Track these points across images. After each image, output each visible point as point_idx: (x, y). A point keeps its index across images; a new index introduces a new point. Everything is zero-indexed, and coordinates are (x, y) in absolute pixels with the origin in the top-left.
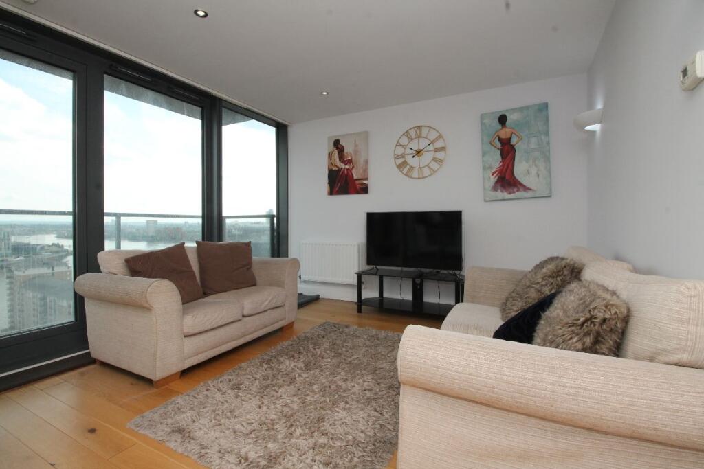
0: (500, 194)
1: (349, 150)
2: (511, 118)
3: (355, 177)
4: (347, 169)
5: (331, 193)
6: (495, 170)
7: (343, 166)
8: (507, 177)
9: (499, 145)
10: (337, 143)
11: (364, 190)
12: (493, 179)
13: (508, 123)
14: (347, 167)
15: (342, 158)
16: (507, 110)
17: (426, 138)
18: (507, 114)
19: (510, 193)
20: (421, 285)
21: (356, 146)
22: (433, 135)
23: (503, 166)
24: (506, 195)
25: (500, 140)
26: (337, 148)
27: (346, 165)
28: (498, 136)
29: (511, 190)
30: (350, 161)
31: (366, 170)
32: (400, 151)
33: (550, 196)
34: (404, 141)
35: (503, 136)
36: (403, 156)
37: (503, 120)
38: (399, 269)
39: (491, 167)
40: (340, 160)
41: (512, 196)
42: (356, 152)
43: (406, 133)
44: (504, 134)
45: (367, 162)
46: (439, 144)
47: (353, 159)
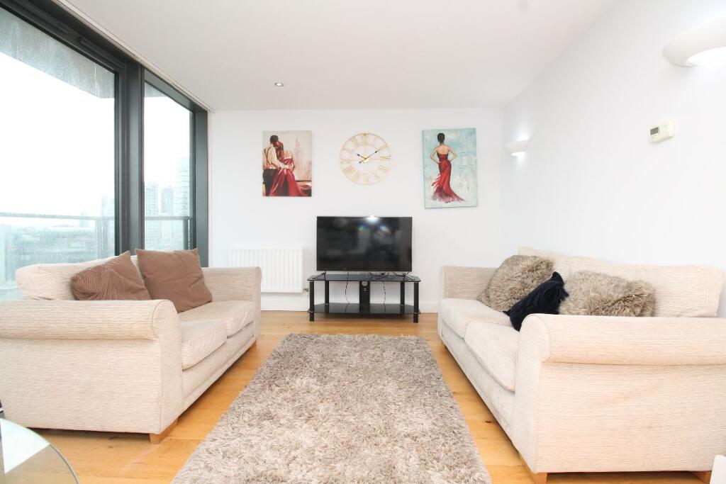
0: (440, 203)
1: (289, 149)
2: (448, 138)
3: (296, 178)
4: (287, 170)
5: (267, 193)
6: (434, 181)
7: (282, 165)
8: (444, 188)
9: (438, 160)
10: (274, 140)
11: (308, 192)
12: (433, 189)
13: (445, 141)
14: (287, 167)
15: (280, 156)
16: (446, 130)
17: (372, 146)
18: (445, 134)
19: (447, 202)
20: (368, 287)
21: (298, 145)
22: (379, 144)
23: (441, 177)
24: (443, 203)
25: (439, 155)
26: (275, 145)
27: (286, 164)
28: (437, 151)
29: (447, 199)
30: (291, 161)
31: (309, 172)
32: (346, 156)
33: (476, 206)
34: (350, 146)
35: (441, 153)
36: (348, 161)
37: (441, 138)
38: (346, 273)
39: (430, 178)
40: (278, 158)
41: (449, 204)
42: (298, 152)
43: (353, 139)
44: (443, 150)
45: (310, 163)
46: (385, 153)
47: (295, 159)
